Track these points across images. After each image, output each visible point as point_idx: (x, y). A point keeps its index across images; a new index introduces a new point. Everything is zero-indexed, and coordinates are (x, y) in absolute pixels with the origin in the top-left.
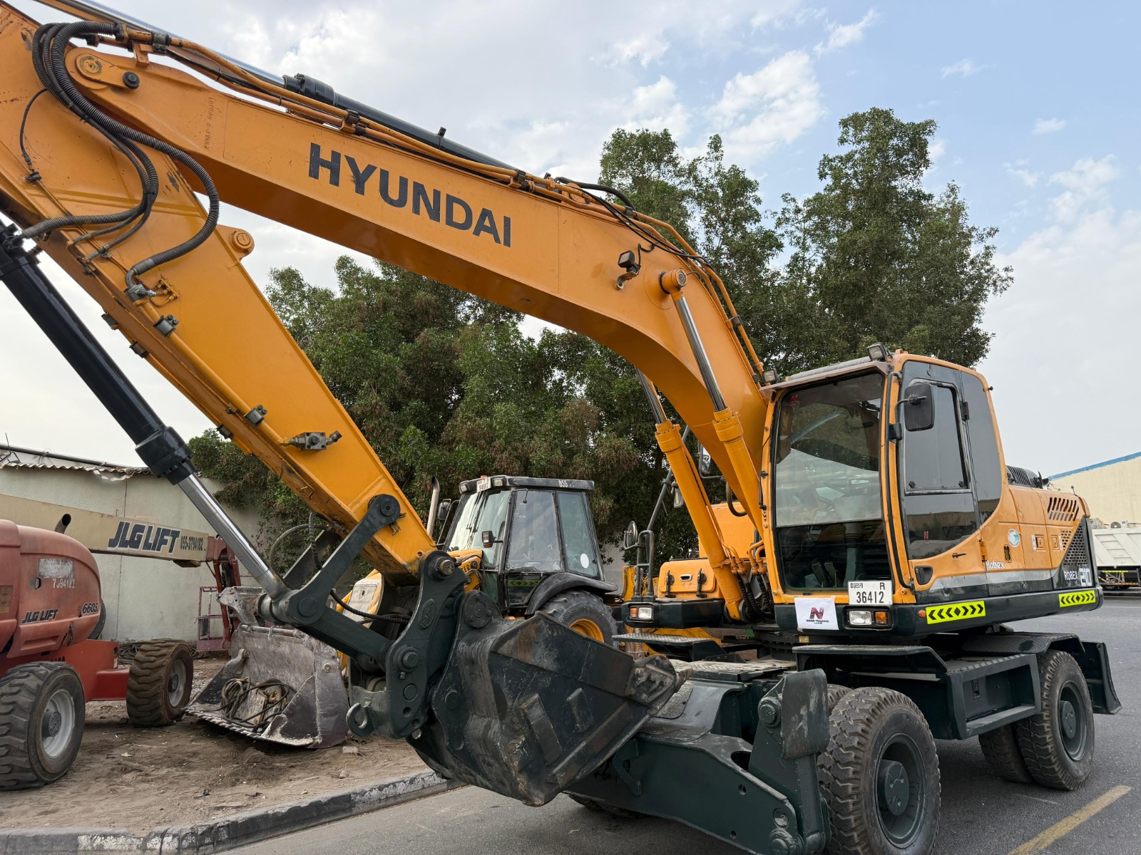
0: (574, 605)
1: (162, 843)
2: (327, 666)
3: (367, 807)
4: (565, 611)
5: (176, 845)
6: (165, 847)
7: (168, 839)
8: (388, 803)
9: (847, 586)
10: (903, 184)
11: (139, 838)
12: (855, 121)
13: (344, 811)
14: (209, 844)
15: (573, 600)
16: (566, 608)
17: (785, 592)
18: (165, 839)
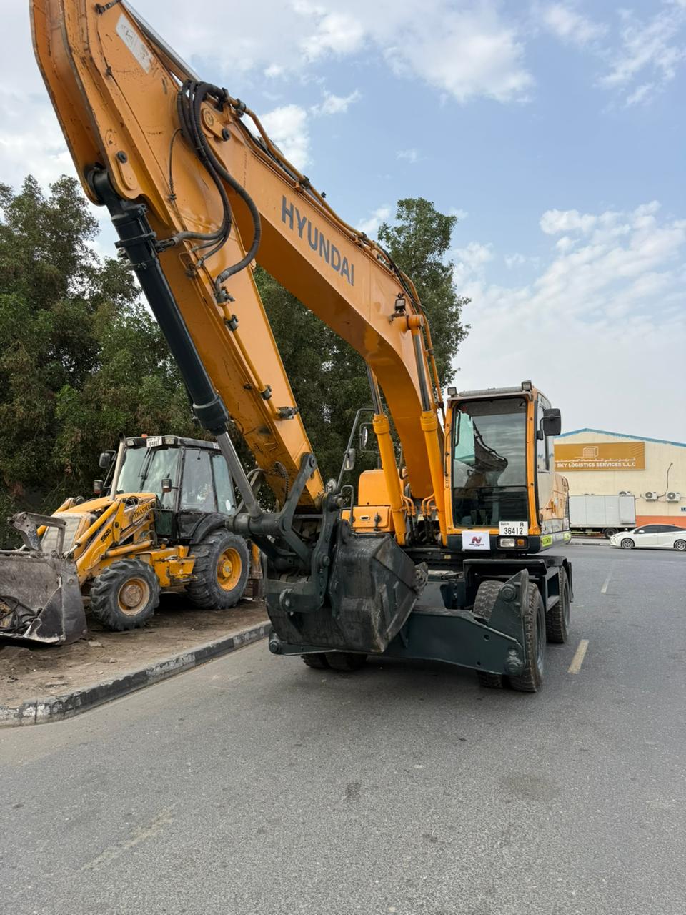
0: (226, 537)
1: (36, 711)
2: (71, 580)
3: (155, 680)
4: (221, 541)
5: (48, 711)
6: (40, 713)
7: (41, 708)
8: (166, 676)
9: (498, 524)
10: (432, 257)
11: (15, 709)
12: (407, 204)
13: (143, 682)
14: (71, 709)
15: (225, 534)
16: (221, 539)
17: (455, 527)
18: (39, 708)
